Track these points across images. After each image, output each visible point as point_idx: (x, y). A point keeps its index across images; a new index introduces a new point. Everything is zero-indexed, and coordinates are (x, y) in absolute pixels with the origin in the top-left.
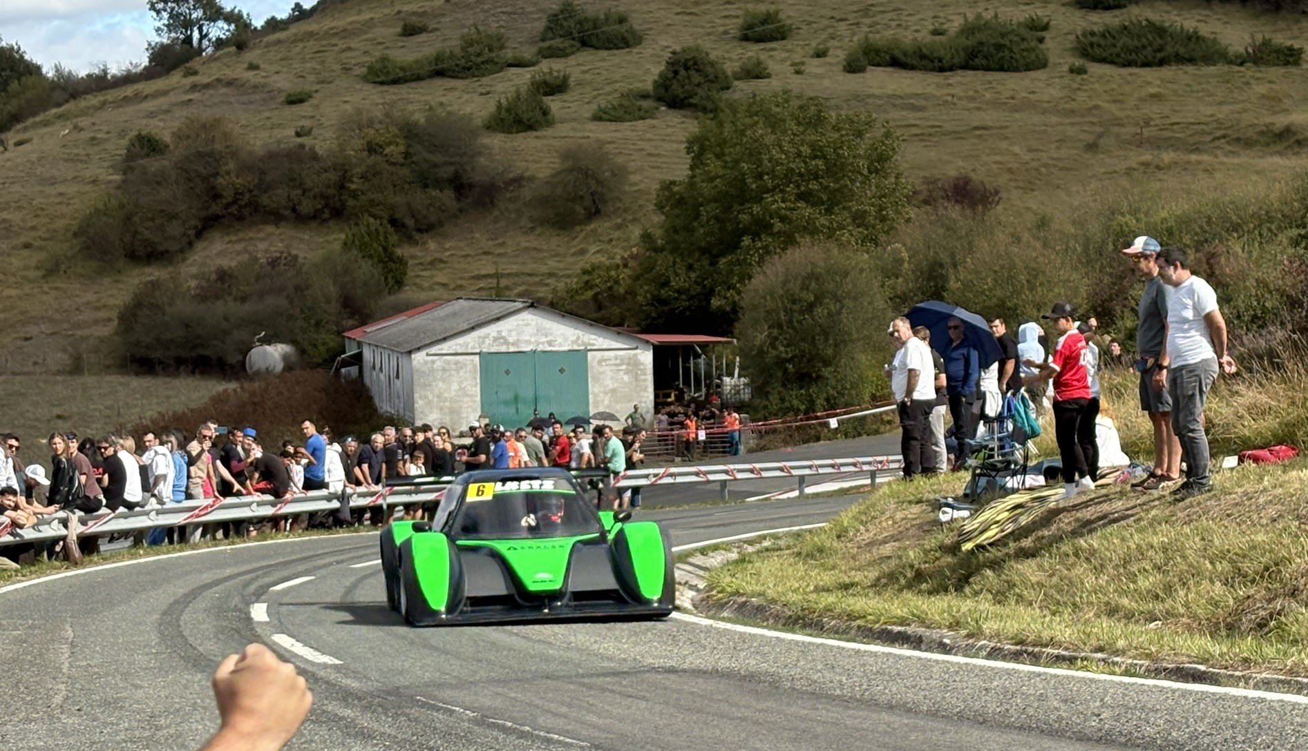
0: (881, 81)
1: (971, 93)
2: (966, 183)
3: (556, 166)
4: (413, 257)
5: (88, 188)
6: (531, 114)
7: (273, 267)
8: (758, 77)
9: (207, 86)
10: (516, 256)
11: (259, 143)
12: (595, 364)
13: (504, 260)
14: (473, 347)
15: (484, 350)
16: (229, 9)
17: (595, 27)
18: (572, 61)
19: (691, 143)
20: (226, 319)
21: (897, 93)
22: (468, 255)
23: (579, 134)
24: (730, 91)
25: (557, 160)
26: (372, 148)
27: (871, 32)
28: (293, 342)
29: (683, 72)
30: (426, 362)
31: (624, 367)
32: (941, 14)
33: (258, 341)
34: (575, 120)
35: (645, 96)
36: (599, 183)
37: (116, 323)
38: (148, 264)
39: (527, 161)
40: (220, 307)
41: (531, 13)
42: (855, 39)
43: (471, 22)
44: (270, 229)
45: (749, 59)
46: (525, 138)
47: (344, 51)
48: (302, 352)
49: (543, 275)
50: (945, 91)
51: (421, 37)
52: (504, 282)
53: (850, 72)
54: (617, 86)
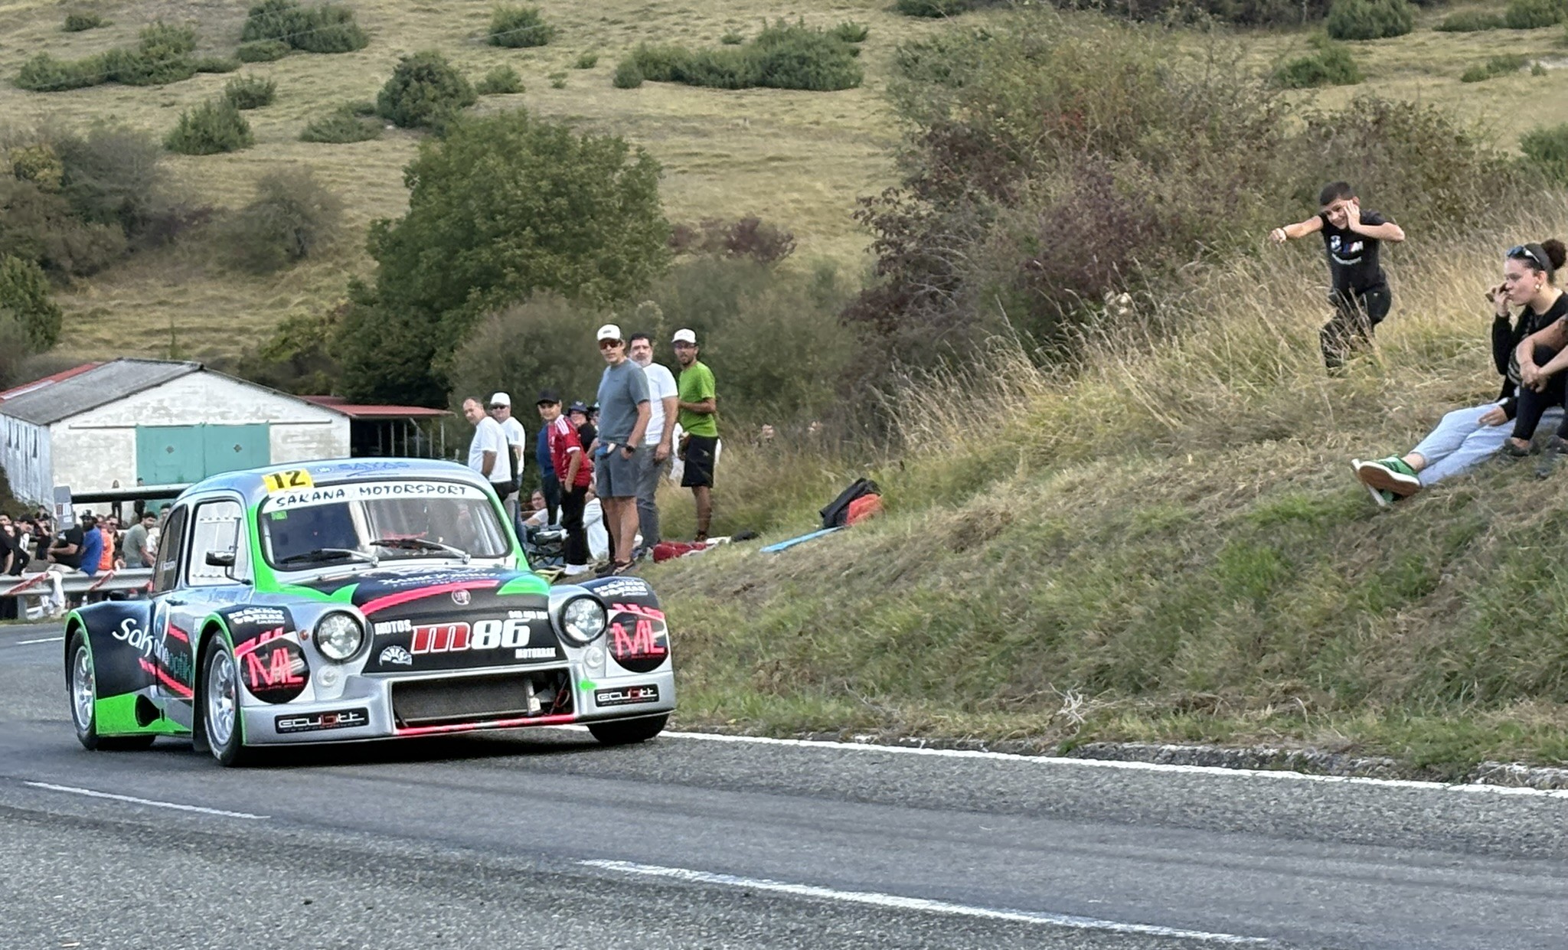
0: (658, 98)
1: (766, 116)
2: (754, 227)
3: (252, 196)
4: (69, 307)
6: (223, 132)
8: (507, 91)
10: (200, 307)
12: (279, 440)
13: (185, 311)
14: (128, 420)
15: (142, 423)
17: (309, 26)
18: (279, 65)
19: (411, 171)
21: (678, 114)
22: (139, 305)
23: (284, 157)
24: (473, 107)
25: (254, 189)
26: (21, 171)
27: (650, 38)
29: (414, 84)
30: (68, 437)
31: (314, 445)
32: (737, 18)
34: (279, 139)
35: (369, 112)
36: (305, 218)
39: (217, 189)
41: (229, 6)
42: (631, 46)
43: (154, 15)
45: (498, 68)
46: (215, 161)
49: (233, 330)
50: (736, 114)
51: (90, 34)
52: (183, 339)
53: (621, 87)
54: (334, 98)
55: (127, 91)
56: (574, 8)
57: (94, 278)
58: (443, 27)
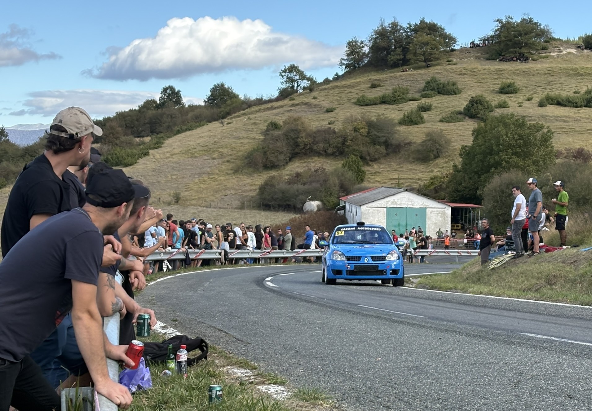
0: (552, 110)
1: (587, 116)
2: (582, 151)
3: (423, 138)
4: (368, 171)
5: (252, 141)
6: (416, 119)
7: (317, 172)
8: (504, 107)
9: (297, 105)
10: (407, 172)
11: (314, 126)
12: (429, 213)
13: (402, 173)
14: (384, 205)
15: (388, 206)
16: (309, 76)
17: (444, 87)
18: (434, 99)
19: (474, 131)
20: (298, 191)
21: (558, 115)
22: (389, 171)
23: (434, 127)
24: (493, 112)
25: (424, 136)
26: (356, 130)
27: (550, 92)
28: (321, 201)
29: (475, 105)
30: (366, 210)
31: (440, 215)
32: (579, 86)
33: (309, 199)
35: (460, 113)
36: (440, 145)
37: (258, 191)
38: (271, 170)
39: (413, 136)
40: (295, 187)
41: (420, 81)
42: (544, 94)
43: (397, 83)
44: (316, 158)
45: (502, 100)
46: (413, 128)
47: (348, 93)
48: (324, 204)
49: (416, 179)
50: (577, 115)
51: (378, 89)
52: (401, 181)
53: (540, 107)
54: (450, 109)
55: (388, 106)
56: (526, 82)
57: (376, 162)
58: (485, 88)
